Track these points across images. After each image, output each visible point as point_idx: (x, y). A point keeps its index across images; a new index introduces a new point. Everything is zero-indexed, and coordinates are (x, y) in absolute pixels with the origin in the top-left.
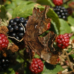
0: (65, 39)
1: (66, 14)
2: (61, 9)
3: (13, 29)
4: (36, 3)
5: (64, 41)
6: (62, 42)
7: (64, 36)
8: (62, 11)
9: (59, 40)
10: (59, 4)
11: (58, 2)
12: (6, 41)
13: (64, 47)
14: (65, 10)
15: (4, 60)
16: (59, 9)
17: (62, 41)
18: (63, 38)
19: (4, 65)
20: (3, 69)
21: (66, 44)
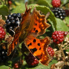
0: (59, 35)
1: (64, 14)
2: (59, 10)
3: (10, 23)
4: (35, 4)
5: (59, 37)
6: (57, 38)
7: (59, 32)
8: (59, 12)
9: (54, 36)
10: (57, 6)
11: (56, 4)
12: (3, 32)
13: (58, 42)
14: (62, 11)
15: (3, 52)
16: (57, 10)
17: (56, 36)
18: (58, 34)
19: (4, 57)
20: (2, 60)
21: (61, 39)
